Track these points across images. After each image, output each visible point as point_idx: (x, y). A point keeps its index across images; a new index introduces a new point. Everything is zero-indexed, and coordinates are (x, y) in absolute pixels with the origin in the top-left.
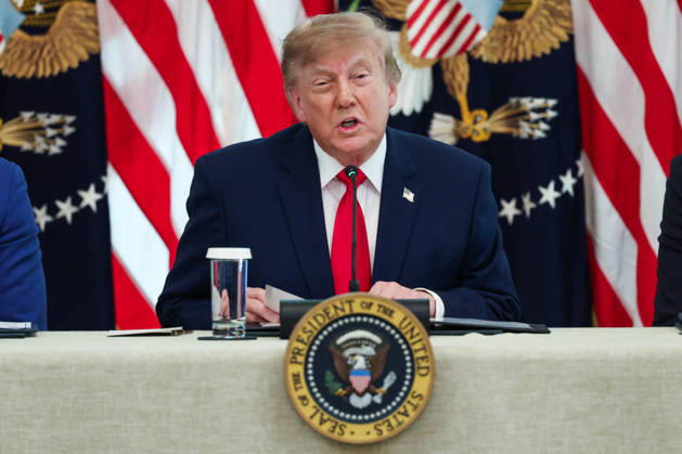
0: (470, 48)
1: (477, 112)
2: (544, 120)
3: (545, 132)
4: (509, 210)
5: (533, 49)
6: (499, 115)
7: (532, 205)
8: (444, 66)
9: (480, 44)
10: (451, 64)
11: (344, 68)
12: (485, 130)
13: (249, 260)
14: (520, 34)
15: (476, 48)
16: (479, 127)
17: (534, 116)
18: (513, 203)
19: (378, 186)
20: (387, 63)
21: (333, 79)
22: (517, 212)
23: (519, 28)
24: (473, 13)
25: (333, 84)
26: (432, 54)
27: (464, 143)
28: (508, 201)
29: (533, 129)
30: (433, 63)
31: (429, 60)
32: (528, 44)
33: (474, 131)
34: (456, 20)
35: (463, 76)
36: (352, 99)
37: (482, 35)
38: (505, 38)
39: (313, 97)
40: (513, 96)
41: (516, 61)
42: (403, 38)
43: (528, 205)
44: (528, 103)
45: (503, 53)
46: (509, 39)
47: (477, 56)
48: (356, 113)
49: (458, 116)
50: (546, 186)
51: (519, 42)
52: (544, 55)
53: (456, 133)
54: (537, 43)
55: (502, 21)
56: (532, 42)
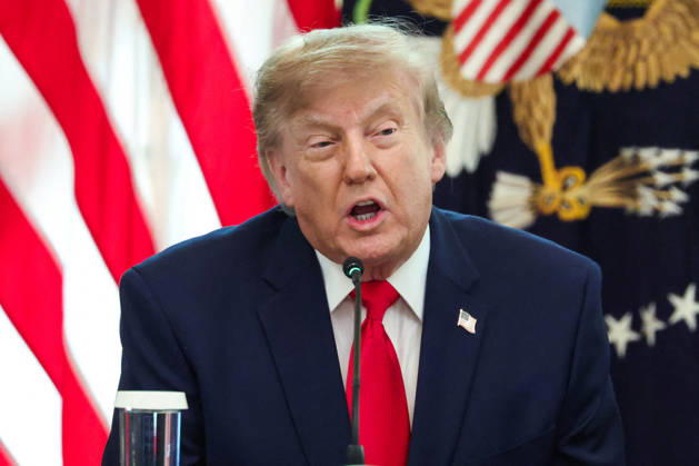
0: (557, 66)
1: (567, 171)
2: (678, 185)
3: (681, 204)
4: (620, 333)
5: (661, 67)
6: (605, 175)
7: (658, 325)
8: (514, 96)
9: (574, 60)
10: (526, 92)
11: (356, 117)
12: (581, 201)
13: (182, 411)
14: (639, 44)
15: (567, 66)
16: (571, 196)
17: (662, 179)
18: (626, 321)
19: (418, 308)
20: (428, 109)
21: (338, 136)
22: (633, 336)
23: (638, 34)
24: (561, 8)
25: (339, 144)
26: (496, 75)
27: (545, 223)
28: (618, 317)
29: (660, 200)
30: (496, 90)
31: (491, 85)
32: (652, 60)
33: (563, 203)
34: (534, 20)
35: (545, 112)
36: (369, 170)
37: (577, 44)
38: (615, 50)
39: (304, 165)
40: (628, 144)
41: (633, 89)
42: (447, 48)
43: (652, 325)
44: (652, 157)
45: (612, 73)
46: (622, 52)
47: (568, 78)
48: (377, 191)
49: (536, 176)
50: (681, 293)
51: (638, 57)
52: (678, 78)
53: (533, 205)
54: (667, 59)
55: (610, 22)
56: (659, 57)
